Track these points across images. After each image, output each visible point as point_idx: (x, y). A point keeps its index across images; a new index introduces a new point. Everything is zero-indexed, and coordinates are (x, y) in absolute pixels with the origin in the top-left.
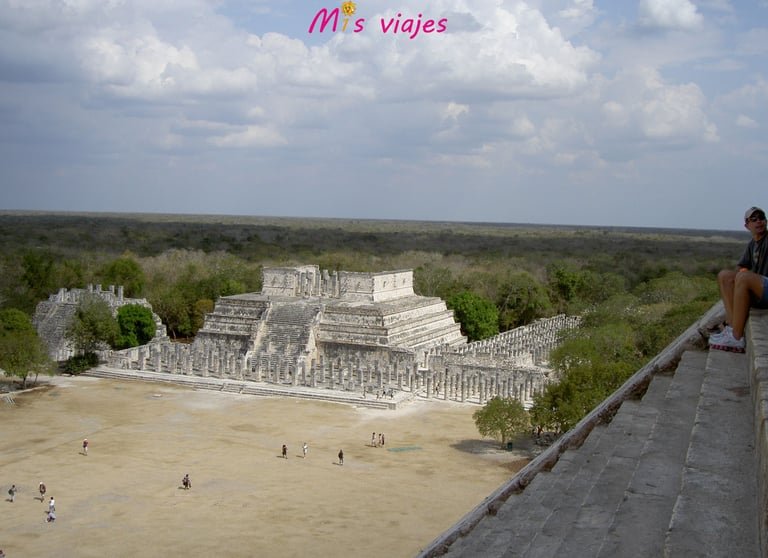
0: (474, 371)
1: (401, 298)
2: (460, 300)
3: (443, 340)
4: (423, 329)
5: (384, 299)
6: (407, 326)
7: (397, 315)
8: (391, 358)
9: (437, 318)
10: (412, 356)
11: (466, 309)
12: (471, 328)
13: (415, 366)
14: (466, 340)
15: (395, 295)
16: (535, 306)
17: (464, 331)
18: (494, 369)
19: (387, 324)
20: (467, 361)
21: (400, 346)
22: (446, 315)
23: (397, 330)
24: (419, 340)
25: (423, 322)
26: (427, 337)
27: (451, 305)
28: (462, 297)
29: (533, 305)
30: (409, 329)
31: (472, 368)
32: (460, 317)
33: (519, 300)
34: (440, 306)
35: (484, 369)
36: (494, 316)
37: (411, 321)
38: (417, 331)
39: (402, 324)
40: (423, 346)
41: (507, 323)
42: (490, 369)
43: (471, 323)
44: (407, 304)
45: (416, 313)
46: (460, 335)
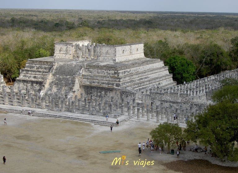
1: (135, 59)
2: (173, 61)
3: (159, 84)
4: (146, 78)
5: (123, 60)
6: (134, 76)
7: (128, 70)
8: (121, 95)
9: (156, 71)
10: (134, 94)
11: (176, 66)
12: (179, 76)
13: (134, 100)
14: (176, 83)
15: (131, 58)
16: (221, 63)
17: (174, 79)
18: (180, 103)
19: (121, 75)
20: (164, 98)
21: (128, 88)
22: (163, 69)
23: (127, 78)
24: (143, 84)
25: (146, 74)
26: (148, 83)
27: (168, 63)
28: (174, 59)
29: (219, 63)
30: (136, 78)
31: (167, 102)
32: (172, 70)
33: (211, 60)
34: (160, 64)
35: (174, 103)
36: (192, 70)
37: (137, 73)
38: (142, 79)
39: (132, 75)
40: (146, 88)
41: (204, 73)
42: (177, 103)
43: (178, 74)
44: (136, 63)
45: (141, 68)
46: (172, 81)
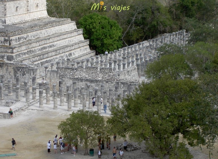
0: (84, 83)
1: (34, 20)
2: (90, 21)
3: (70, 54)
4: (51, 47)
5: (16, 21)
6: (34, 45)
7: (25, 35)
8: (15, 72)
9: (65, 36)
10: (34, 71)
11: (94, 28)
12: (98, 43)
13: (34, 79)
14: (94, 53)
15: (28, 17)
16: (157, 23)
17: (92, 47)
18: (100, 81)
19: (14, 43)
20: (78, 74)
21: (26, 63)
22: (75, 33)
23: (24, 48)
24: (46, 56)
25: (51, 40)
26: (54, 53)
27: (82, 25)
28: (91, 18)
29: (155, 23)
30: (36, 47)
31: (81, 80)
32: (88, 34)
33: (144, 19)
35: (91, 81)
36: (117, 33)
37: (38, 40)
38: (45, 48)
39: (30, 42)
40: (50, 61)
41: (134, 38)
42: (97, 81)
43: (97, 39)
44: (36, 25)
45: (44, 33)
46: (89, 50)
